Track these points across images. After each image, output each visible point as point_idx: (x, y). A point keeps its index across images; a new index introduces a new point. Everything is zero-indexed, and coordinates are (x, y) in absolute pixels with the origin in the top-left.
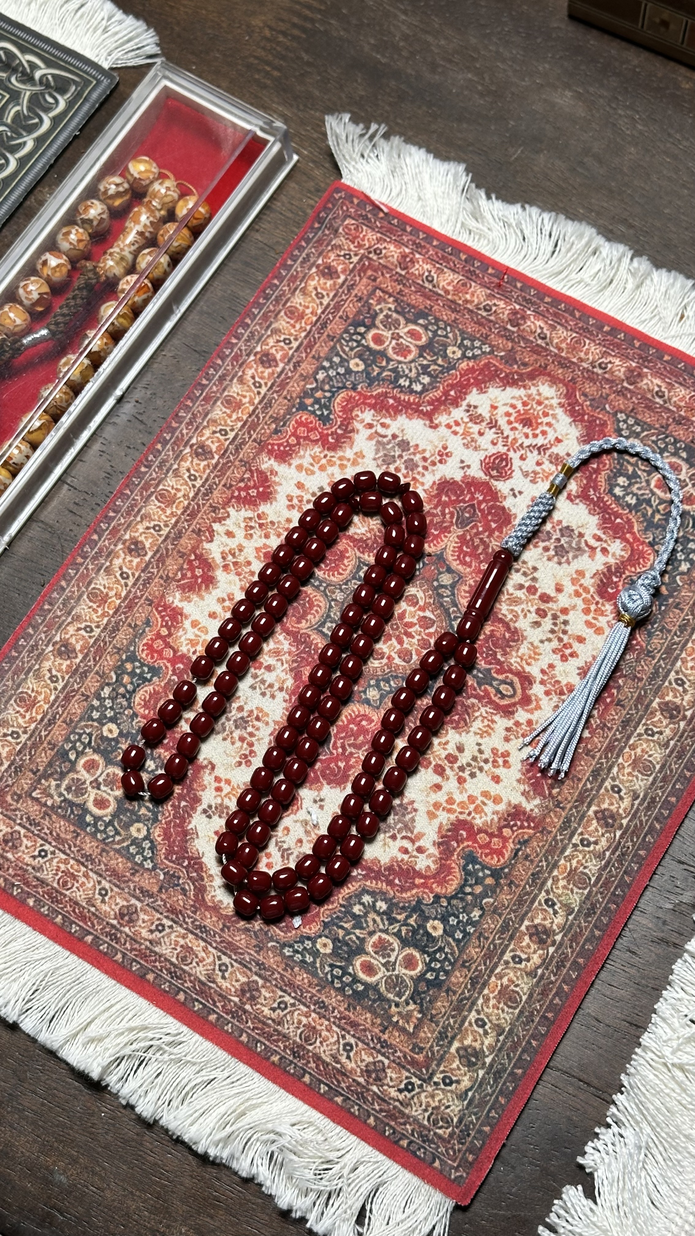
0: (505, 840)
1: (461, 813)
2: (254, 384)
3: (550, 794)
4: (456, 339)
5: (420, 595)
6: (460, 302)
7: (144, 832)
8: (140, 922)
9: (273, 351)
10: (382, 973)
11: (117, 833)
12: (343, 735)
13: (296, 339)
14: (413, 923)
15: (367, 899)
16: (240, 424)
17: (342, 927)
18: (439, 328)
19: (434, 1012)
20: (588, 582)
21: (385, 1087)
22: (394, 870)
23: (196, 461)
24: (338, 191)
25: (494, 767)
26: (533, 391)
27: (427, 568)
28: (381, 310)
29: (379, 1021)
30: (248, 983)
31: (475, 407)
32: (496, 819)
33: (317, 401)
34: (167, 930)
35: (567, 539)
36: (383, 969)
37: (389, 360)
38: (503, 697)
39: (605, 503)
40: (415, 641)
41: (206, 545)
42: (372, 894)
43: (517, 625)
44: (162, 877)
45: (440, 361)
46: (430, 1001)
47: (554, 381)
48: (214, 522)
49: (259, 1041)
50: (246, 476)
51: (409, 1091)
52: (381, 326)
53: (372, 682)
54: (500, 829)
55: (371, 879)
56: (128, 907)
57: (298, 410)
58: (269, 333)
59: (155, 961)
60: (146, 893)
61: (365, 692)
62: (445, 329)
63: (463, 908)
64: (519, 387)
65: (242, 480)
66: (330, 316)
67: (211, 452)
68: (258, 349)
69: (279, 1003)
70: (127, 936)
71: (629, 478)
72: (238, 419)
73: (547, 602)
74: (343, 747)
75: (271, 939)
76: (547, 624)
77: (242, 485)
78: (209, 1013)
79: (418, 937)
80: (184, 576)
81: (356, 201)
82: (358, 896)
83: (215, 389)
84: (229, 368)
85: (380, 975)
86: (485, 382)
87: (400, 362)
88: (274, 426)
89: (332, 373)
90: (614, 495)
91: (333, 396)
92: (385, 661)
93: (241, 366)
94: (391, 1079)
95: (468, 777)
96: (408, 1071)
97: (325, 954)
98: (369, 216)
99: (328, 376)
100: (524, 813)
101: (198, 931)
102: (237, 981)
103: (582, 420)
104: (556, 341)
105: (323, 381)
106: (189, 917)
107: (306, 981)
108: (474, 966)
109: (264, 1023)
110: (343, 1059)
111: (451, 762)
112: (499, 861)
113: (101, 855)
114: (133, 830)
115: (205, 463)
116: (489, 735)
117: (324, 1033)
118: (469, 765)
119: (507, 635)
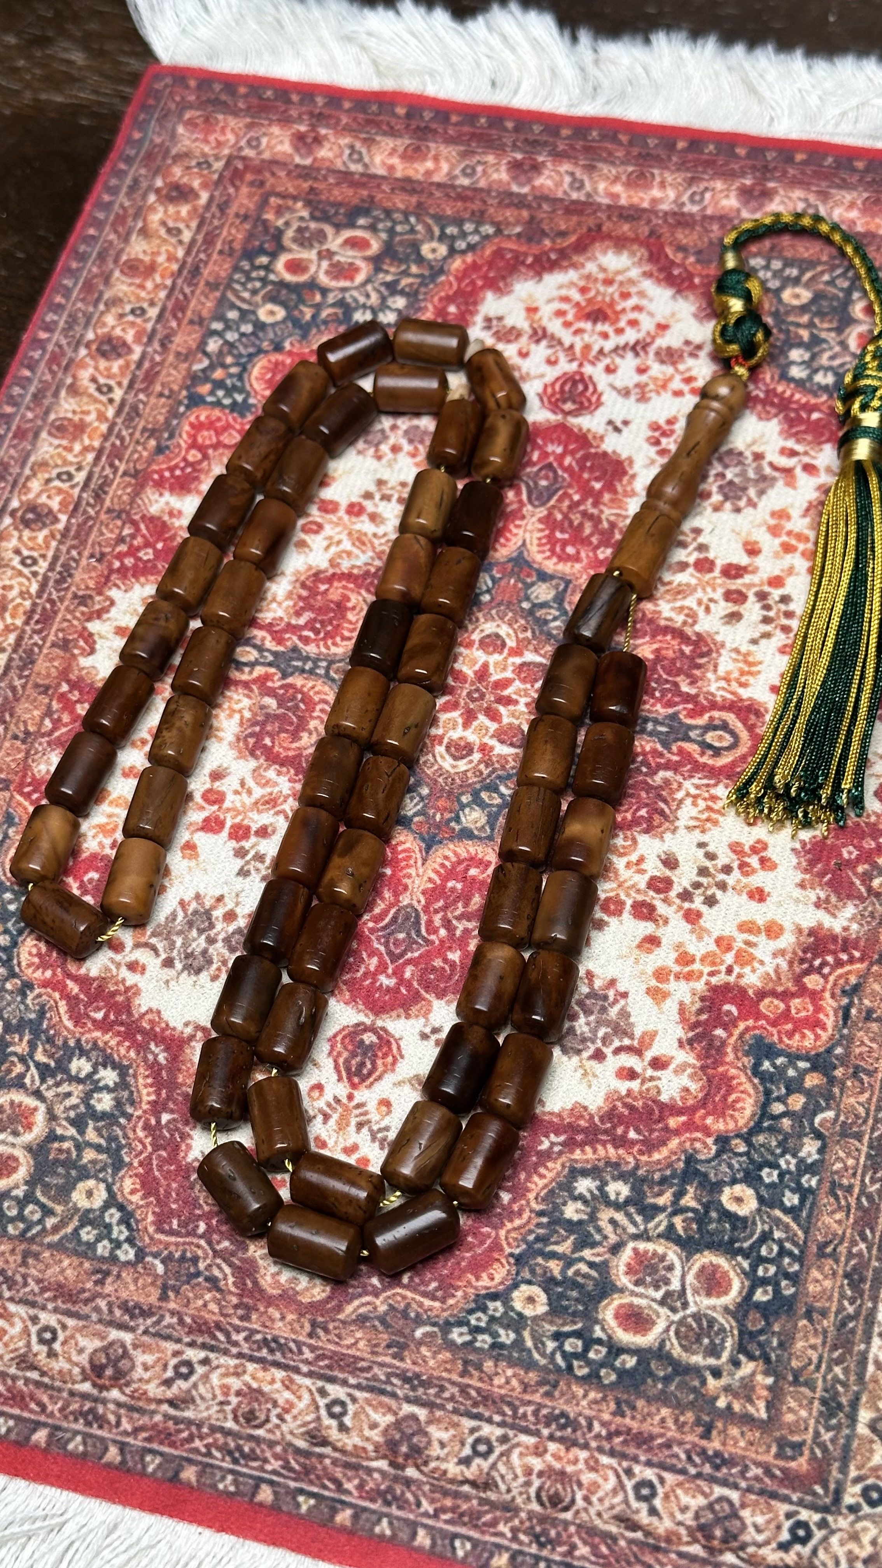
0: (815, 996)
1: (712, 974)
2: (99, 389)
3: (870, 889)
4: (429, 230)
5: (504, 630)
6: (420, 177)
7: (101, 1195)
8: (139, 1372)
9: (118, 332)
10: (663, 1319)
11: (48, 1212)
12: (441, 903)
13: (152, 304)
14: (693, 1204)
15: (584, 1185)
16: (90, 457)
17: (553, 1255)
18: (395, 222)
19: (795, 1364)
20: (800, 524)
21: (751, 1550)
22: (620, 1116)
23: (26, 534)
24: (158, 77)
25: (746, 874)
26: (591, 267)
27: (503, 583)
28: (287, 224)
29: (689, 1417)
30: (397, 1424)
31: (500, 319)
32: (784, 965)
33: (219, 384)
34: (200, 1370)
35: (737, 470)
36: (664, 1311)
37: (324, 291)
38: (717, 752)
39: (781, 396)
40: (522, 707)
41: (84, 662)
42: (593, 1172)
43: (697, 628)
44: (160, 1269)
45: (414, 269)
46: (781, 1345)
47: (620, 243)
48: (89, 619)
49: (455, 1536)
50: (127, 531)
51: (804, 1541)
52: (294, 247)
53: (465, 799)
54: (798, 979)
55: (582, 1145)
56: (105, 1349)
57: (188, 407)
58: (102, 307)
59: (190, 1439)
60: (135, 1311)
61: (457, 819)
62: (407, 220)
63: (780, 1144)
64: (565, 269)
65: (121, 540)
66: (202, 256)
67: (50, 511)
68: (90, 336)
69: (474, 1447)
70: (119, 1405)
71: (807, 346)
72: (86, 449)
73: (738, 576)
74: (447, 924)
75: (419, 1321)
76: (752, 610)
77: (123, 548)
78: (334, 1511)
79: (713, 1226)
80: (57, 723)
81: (193, 83)
82: (566, 1186)
83: (30, 415)
84: (48, 377)
85: (660, 1326)
86: (504, 278)
87: (344, 290)
88: (153, 443)
89: (231, 336)
90: (793, 380)
91: (244, 369)
92: (476, 756)
93: (67, 368)
94: (758, 1530)
95: (704, 909)
96: (786, 1499)
97: (535, 1319)
98: (223, 97)
99: (226, 342)
100: (834, 938)
101: (264, 1353)
102: (373, 1426)
103: (692, 287)
104: (602, 186)
105: (221, 353)
106: (238, 1330)
107: (514, 1382)
108: (843, 1249)
109: (456, 1495)
110: (644, 1518)
111: (658, 891)
112: (817, 1037)
113: (24, 1263)
114: (78, 1197)
115: (45, 532)
116: (716, 823)
117: (587, 1477)
118: (697, 885)
119: (687, 650)
